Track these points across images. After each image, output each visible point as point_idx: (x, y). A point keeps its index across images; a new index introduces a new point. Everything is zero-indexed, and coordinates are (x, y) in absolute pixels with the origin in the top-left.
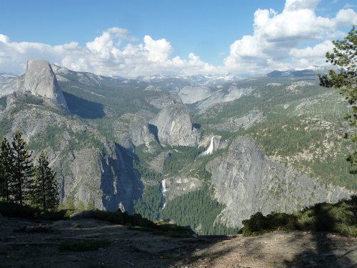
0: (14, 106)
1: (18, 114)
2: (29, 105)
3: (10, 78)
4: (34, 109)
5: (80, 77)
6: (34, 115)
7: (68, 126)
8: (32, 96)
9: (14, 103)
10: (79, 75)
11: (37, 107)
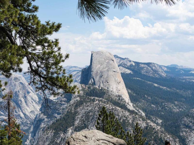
0: (78, 99)
1: (81, 108)
2: (92, 98)
3: (75, 71)
4: (97, 102)
5: (142, 68)
6: (97, 108)
7: (130, 121)
8: (95, 89)
9: (78, 96)
10: (142, 66)
11: (99, 100)
